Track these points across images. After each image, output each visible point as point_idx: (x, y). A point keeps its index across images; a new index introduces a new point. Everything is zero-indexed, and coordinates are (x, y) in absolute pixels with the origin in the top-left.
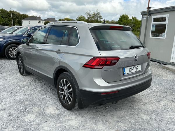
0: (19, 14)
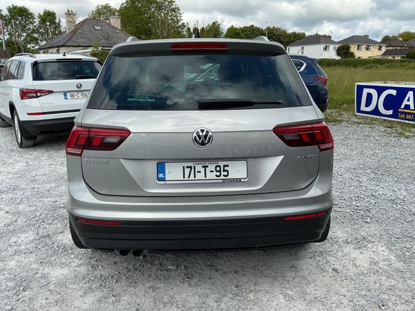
0: (285, 32)
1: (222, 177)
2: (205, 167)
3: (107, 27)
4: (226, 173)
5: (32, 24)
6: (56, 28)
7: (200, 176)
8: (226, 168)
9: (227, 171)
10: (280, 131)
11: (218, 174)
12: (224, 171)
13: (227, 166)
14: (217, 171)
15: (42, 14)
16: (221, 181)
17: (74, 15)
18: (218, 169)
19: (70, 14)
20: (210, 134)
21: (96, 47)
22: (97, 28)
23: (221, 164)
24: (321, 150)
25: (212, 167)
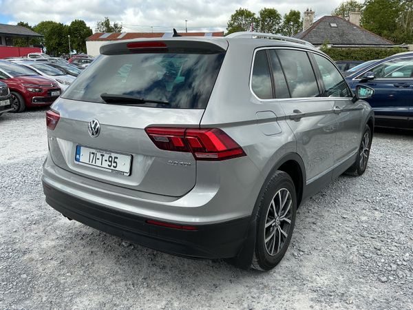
1: (112, 168)
2: (102, 155)
3: (345, 24)
4: (115, 165)
5: (278, 24)
6: (298, 27)
7: (98, 163)
8: (116, 160)
9: (116, 162)
10: (150, 130)
11: (110, 164)
12: (115, 162)
13: (117, 158)
14: (109, 161)
15: (288, 14)
16: (110, 171)
17: (313, 13)
18: (110, 159)
19: (309, 13)
20: (98, 125)
21: (325, 45)
22: (333, 25)
23: (113, 155)
24: (197, 159)
25: (106, 157)
